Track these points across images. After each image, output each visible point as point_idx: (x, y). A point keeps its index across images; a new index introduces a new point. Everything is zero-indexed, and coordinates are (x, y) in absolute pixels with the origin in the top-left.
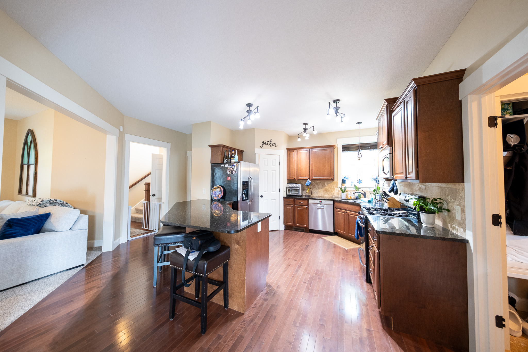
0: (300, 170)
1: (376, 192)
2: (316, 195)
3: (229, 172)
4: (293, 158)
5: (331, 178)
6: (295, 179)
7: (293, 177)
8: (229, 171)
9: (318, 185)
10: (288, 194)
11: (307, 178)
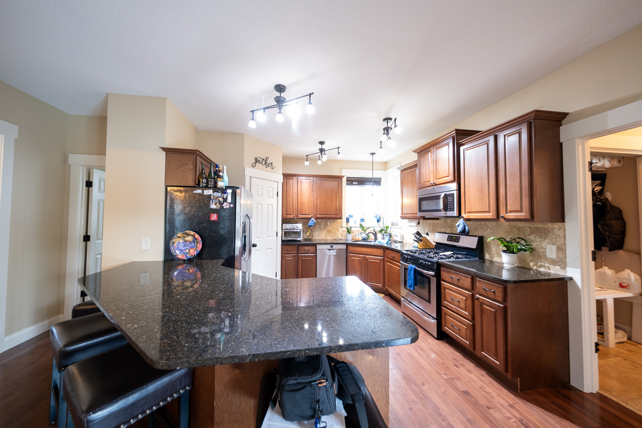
0: (301, 206)
1: (383, 232)
2: (317, 238)
3: (216, 204)
4: (292, 188)
5: (339, 216)
6: (294, 217)
7: (291, 215)
8: (214, 204)
9: (320, 226)
10: (283, 238)
11: (310, 216)
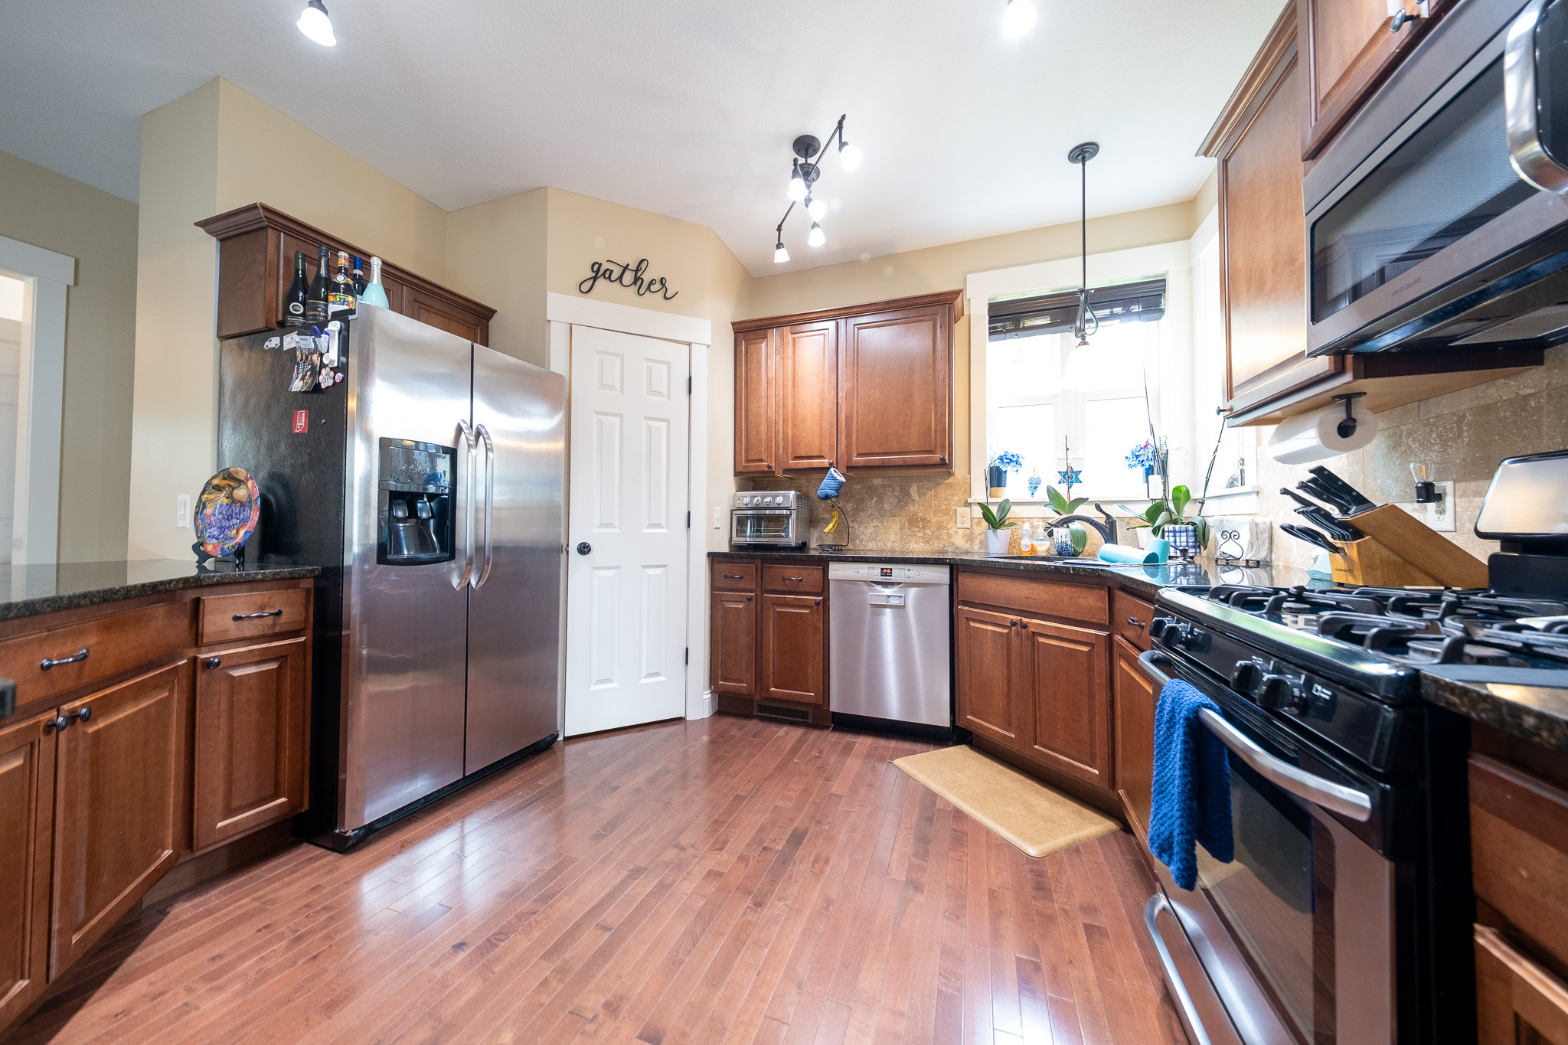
0: (794, 426)
2: (871, 545)
3: (303, 379)
4: (763, 369)
5: (936, 457)
6: (769, 467)
7: (761, 460)
8: (300, 376)
9: (880, 500)
11: (825, 462)
